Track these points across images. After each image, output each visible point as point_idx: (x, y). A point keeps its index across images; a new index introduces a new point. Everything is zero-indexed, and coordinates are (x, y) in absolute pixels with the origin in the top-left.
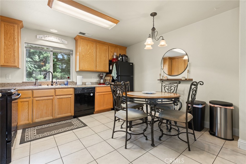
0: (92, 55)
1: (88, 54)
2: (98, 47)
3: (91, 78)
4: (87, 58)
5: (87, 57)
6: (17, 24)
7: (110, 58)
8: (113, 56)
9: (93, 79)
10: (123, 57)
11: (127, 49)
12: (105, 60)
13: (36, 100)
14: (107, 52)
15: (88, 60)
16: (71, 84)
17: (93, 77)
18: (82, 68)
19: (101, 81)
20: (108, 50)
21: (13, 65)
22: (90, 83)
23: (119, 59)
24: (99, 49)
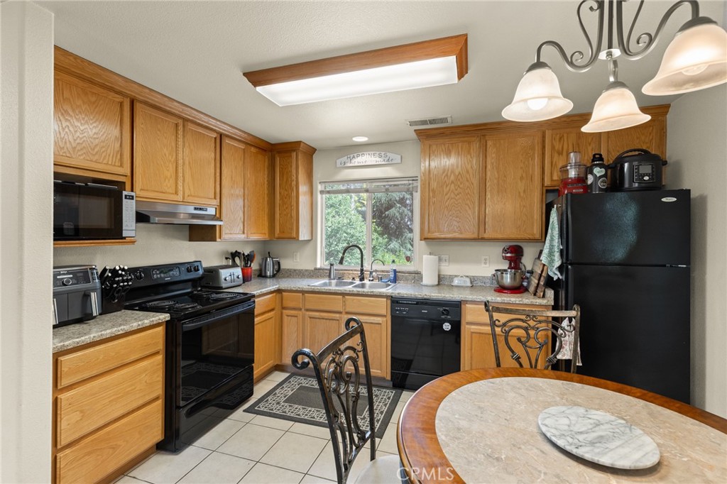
0: (467, 184)
1: (452, 182)
2: (490, 150)
3: (477, 261)
4: (446, 197)
5: (446, 194)
6: (294, 151)
7: (552, 178)
8: (564, 170)
9: (483, 265)
10: (626, 165)
11: (667, 116)
12: (524, 191)
13: (310, 318)
14: (533, 159)
15: (452, 201)
16: (410, 278)
17: (483, 258)
18: (429, 232)
19: (504, 280)
20: (538, 148)
21: (289, 236)
22: (468, 280)
23: (590, 179)
24: (494, 155)
